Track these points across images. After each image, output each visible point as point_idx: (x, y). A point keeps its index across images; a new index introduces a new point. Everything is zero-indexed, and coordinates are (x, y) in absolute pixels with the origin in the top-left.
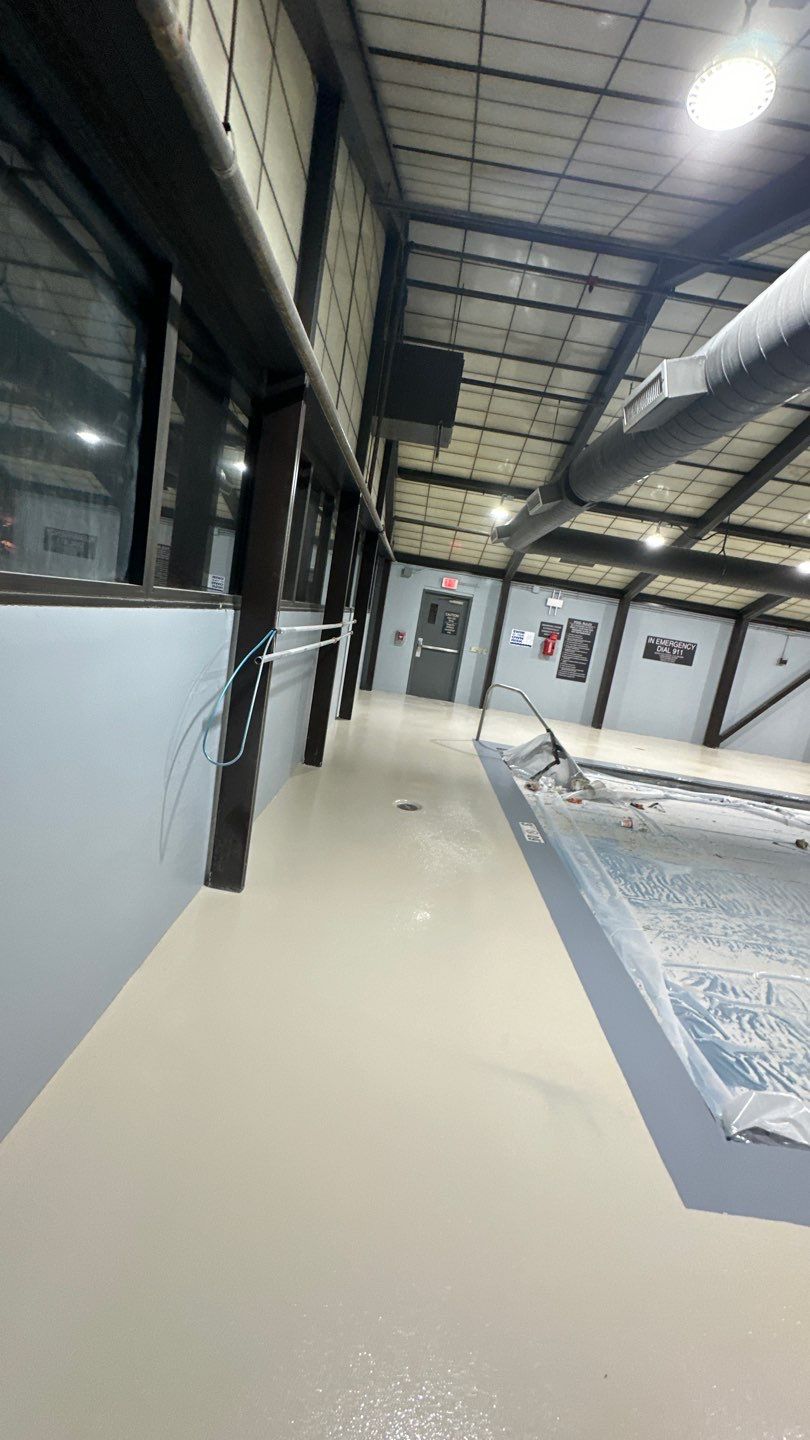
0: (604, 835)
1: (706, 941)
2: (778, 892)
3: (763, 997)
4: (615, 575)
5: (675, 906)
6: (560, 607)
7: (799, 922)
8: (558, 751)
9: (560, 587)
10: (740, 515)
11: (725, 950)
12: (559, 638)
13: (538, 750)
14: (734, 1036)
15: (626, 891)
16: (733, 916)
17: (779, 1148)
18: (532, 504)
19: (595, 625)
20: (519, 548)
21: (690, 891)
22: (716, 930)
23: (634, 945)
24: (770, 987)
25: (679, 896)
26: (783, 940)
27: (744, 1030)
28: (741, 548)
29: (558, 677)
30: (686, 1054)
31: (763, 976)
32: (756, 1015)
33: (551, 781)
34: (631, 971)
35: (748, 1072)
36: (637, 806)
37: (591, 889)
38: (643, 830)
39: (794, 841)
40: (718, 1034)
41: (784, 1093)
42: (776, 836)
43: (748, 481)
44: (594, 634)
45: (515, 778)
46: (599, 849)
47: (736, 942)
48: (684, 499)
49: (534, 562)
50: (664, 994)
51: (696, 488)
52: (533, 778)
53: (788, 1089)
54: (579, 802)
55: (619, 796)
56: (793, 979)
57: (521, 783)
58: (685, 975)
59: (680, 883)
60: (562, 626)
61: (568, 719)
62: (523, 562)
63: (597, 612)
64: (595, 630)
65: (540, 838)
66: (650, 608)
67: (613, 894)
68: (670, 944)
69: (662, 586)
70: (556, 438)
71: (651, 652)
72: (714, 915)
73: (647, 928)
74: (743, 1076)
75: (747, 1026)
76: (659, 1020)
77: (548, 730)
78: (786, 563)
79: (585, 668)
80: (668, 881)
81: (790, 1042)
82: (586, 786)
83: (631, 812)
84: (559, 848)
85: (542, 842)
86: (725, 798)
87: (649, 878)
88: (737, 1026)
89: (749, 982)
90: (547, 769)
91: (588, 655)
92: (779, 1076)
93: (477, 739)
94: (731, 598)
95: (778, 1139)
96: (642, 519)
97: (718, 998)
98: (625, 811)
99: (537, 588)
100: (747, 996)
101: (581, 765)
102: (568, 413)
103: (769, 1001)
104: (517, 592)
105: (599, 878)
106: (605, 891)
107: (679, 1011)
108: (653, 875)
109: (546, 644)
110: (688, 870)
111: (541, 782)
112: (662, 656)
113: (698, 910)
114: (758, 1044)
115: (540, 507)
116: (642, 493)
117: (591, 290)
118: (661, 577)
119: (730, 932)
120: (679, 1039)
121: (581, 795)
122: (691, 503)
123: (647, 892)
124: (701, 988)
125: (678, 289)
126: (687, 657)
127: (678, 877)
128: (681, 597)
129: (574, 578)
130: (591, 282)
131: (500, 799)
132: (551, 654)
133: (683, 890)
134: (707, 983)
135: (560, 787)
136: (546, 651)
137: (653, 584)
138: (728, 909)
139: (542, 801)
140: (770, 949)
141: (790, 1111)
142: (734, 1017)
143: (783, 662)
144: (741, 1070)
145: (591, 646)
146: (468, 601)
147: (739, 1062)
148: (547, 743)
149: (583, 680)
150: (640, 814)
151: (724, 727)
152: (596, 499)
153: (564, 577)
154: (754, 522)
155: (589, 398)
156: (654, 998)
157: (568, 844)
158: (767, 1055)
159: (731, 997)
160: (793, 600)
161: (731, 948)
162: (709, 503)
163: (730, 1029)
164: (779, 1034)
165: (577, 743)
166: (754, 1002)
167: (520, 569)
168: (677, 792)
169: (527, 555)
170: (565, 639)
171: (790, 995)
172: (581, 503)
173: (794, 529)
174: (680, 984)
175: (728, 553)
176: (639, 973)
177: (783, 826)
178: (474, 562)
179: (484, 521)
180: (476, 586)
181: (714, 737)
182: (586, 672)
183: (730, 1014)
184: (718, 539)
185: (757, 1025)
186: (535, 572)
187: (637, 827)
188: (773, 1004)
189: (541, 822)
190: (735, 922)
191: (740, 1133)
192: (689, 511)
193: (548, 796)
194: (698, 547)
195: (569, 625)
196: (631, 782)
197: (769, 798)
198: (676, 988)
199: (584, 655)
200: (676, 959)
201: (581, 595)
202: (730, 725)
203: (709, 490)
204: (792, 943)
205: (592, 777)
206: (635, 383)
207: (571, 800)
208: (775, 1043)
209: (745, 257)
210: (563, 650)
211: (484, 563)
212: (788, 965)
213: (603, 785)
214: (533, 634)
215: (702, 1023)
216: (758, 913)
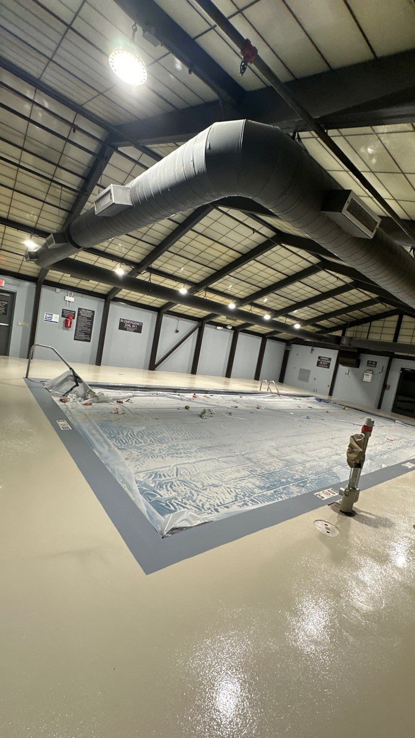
0: (105, 419)
1: (152, 458)
2: (179, 429)
3: (175, 474)
4: (103, 287)
5: (139, 445)
6: (73, 301)
7: (187, 440)
8: (77, 379)
9: (72, 291)
10: (156, 264)
11: (160, 459)
12: (74, 318)
13: (66, 380)
14: (165, 494)
15: (116, 444)
16: (163, 443)
17: (182, 532)
18: (49, 242)
19: (93, 312)
20: (45, 266)
21: (145, 437)
22: (157, 451)
23: (121, 468)
24: (177, 468)
25: (140, 440)
26: (182, 448)
27: (168, 490)
28: (156, 280)
29: (75, 339)
30: (146, 510)
31: (174, 466)
32: (172, 482)
33: (74, 395)
34: (120, 481)
35: (170, 507)
36: (120, 402)
37: (98, 446)
38: (123, 413)
39: (184, 407)
40: (158, 496)
41: (183, 510)
42: (179, 406)
43: (158, 249)
44: (93, 317)
45: (53, 397)
46: (102, 426)
47: (164, 454)
48: (131, 253)
49: (55, 275)
50: (135, 487)
51: (135, 248)
52: (63, 396)
53: (184, 507)
54: (90, 404)
55: (111, 398)
56: (185, 463)
57: (56, 399)
58: (145, 475)
59: (141, 434)
60: (75, 312)
61: (82, 361)
62: (48, 274)
63: (93, 305)
64: (93, 315)
65: (70, 427)
66: (120, 305)
67: (110, 447)
68: (138, 463)
69: (125, 294)
70: (61, 206)
71: (122, 326)
72: (155, 445)
73: (126, 459)
74: (168, 509)
75: (169, 488)
76: (133, 499)
77: (71, 369)
78: (175, 289)
79: (90, 335)
80: (135, 434)
81: (185, 489)
82: (94, 395)
83: (117, 406)
84: (81, 430)
85: (71, 429)
86: (158, 392)
87: (127, 435)
88: (165, 490)
89: (170, 470)
90: (72, 389)
91: (91, 328)
92: (182, 504)
93: (27, 377)
94: (155, 302)
95: (181, 529)
96: (113, 260)
97: (158, 480)
98: (115, 405)
99: (58, 290)
100: (169, 476)
101: (90, 385)
102: (68, 196)
103: (177, 475)
104: (46, 291)
105: (102, 441)
106: (106, 447)
107: (142, 492)
108: (129, 434)
109: (66, 322)
110: (144, 428)
111: (68, 397)
112: (127, 329)
113: (149, 445)
114: (174, 494)
115: (53, 245)
116: (111, 246)
117: (74, 131)
118: (123, 290)
119: (162, 451)
120: (143, 505)
121: (91, 401)
122: (135, 255)
123: (126, 442)
124: (151, 478)
125: (120, 149)
126: (138, 329)
127: (140, 432)
128: (135, 300)
129: (79, 286)
130: (75, 128)
131: (44, 410)
132: (70, 327)
133: (142, 438)
134: (154, 475)
135: (80, 398)
136: (67, 325)
137: (120, 293)
138: (161, 441)
139: (70, 407)
140: (177, 454)
141: (184, 517)
142: (164, 487)
143: (177, 331)
144: (168, 508)
145: (92, 323)
146: (13, 294)
147: (167, 504)
148: (71, 376)
149: (89, 341)
150: (122, 405)
151: (157, 361)
152: (87, 245)
153: (74, 285)
154: (161, 269)
155: (79, 190)
156: (131, 490)
157: (85, 427)
158: (177, 497)
159: (163, 478)
160: (179, 305)
161: (162, 457)
162: (143, 257)
163: (163, 492)
164: (181, 487)
165: (87, 374)
166: (172, 477)
167: (47, 278)
168: (138, 393)
169: (50, 271)
170: (77, 319)
171: (185, 470)
172: (79, 247)
173: (176, 274)
174: (142, 480)
175: (152, 282)
176: (124, 481)
177: (180, 401)
178: (16, 271)
179: (21, 247)
180: (18, 286)
181: (153, 366)
182: (90, 337)
183: (163, 485)
184: (147, 274)
185: (173, 486)
186: (57, 281)
187: (120, 412)
188: (179, 476)
189: (70, 418)
190: (165, 445)
191: (167, 534)
192: (135, 260)
193: (74, 404)
194: (139, 277)
195: (79, 312)
196: (117, 391)
197: (175, 390)
198: (140, 482)
199: (88, 328)
200: (140, 469)
201: (84, 296)
202: (159, 360)
203: (142, 251)
204: (185, 449)
205: (97, 391)
206: (101, 189)
207: (86, 404)
208: (180, 491)
209: (149, 146)
210: (77, 325)
211: (22, 272)
212: (184, 458)
213: (103, 394)
214: (58, 316)
215: (152, 494)
216: (172, 440)
